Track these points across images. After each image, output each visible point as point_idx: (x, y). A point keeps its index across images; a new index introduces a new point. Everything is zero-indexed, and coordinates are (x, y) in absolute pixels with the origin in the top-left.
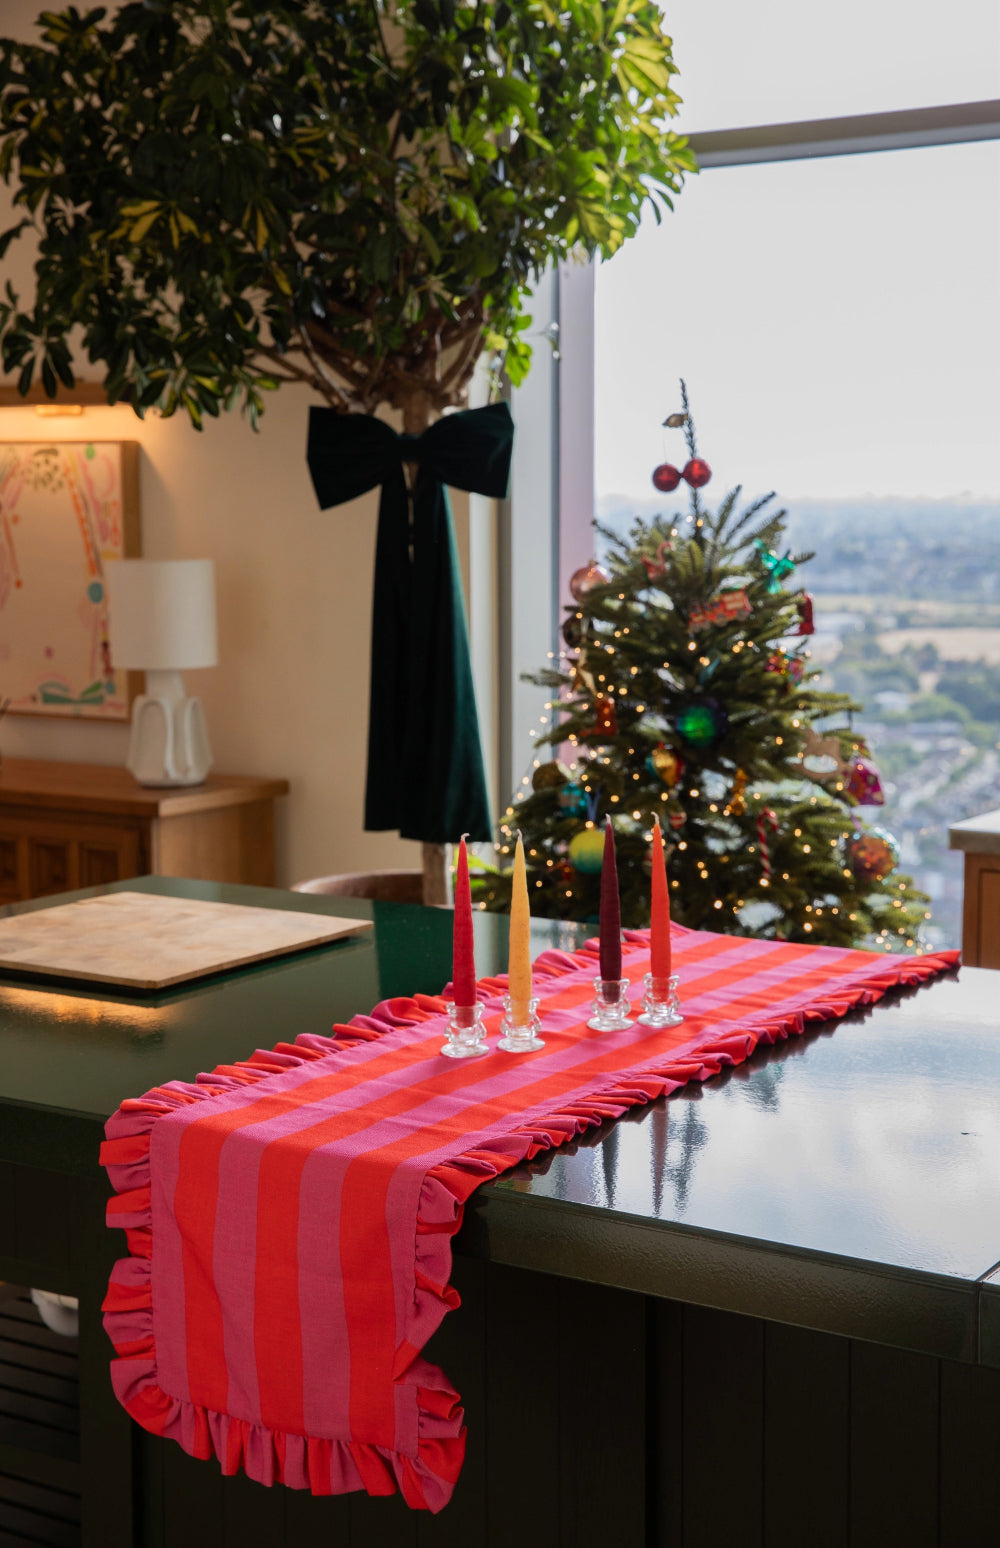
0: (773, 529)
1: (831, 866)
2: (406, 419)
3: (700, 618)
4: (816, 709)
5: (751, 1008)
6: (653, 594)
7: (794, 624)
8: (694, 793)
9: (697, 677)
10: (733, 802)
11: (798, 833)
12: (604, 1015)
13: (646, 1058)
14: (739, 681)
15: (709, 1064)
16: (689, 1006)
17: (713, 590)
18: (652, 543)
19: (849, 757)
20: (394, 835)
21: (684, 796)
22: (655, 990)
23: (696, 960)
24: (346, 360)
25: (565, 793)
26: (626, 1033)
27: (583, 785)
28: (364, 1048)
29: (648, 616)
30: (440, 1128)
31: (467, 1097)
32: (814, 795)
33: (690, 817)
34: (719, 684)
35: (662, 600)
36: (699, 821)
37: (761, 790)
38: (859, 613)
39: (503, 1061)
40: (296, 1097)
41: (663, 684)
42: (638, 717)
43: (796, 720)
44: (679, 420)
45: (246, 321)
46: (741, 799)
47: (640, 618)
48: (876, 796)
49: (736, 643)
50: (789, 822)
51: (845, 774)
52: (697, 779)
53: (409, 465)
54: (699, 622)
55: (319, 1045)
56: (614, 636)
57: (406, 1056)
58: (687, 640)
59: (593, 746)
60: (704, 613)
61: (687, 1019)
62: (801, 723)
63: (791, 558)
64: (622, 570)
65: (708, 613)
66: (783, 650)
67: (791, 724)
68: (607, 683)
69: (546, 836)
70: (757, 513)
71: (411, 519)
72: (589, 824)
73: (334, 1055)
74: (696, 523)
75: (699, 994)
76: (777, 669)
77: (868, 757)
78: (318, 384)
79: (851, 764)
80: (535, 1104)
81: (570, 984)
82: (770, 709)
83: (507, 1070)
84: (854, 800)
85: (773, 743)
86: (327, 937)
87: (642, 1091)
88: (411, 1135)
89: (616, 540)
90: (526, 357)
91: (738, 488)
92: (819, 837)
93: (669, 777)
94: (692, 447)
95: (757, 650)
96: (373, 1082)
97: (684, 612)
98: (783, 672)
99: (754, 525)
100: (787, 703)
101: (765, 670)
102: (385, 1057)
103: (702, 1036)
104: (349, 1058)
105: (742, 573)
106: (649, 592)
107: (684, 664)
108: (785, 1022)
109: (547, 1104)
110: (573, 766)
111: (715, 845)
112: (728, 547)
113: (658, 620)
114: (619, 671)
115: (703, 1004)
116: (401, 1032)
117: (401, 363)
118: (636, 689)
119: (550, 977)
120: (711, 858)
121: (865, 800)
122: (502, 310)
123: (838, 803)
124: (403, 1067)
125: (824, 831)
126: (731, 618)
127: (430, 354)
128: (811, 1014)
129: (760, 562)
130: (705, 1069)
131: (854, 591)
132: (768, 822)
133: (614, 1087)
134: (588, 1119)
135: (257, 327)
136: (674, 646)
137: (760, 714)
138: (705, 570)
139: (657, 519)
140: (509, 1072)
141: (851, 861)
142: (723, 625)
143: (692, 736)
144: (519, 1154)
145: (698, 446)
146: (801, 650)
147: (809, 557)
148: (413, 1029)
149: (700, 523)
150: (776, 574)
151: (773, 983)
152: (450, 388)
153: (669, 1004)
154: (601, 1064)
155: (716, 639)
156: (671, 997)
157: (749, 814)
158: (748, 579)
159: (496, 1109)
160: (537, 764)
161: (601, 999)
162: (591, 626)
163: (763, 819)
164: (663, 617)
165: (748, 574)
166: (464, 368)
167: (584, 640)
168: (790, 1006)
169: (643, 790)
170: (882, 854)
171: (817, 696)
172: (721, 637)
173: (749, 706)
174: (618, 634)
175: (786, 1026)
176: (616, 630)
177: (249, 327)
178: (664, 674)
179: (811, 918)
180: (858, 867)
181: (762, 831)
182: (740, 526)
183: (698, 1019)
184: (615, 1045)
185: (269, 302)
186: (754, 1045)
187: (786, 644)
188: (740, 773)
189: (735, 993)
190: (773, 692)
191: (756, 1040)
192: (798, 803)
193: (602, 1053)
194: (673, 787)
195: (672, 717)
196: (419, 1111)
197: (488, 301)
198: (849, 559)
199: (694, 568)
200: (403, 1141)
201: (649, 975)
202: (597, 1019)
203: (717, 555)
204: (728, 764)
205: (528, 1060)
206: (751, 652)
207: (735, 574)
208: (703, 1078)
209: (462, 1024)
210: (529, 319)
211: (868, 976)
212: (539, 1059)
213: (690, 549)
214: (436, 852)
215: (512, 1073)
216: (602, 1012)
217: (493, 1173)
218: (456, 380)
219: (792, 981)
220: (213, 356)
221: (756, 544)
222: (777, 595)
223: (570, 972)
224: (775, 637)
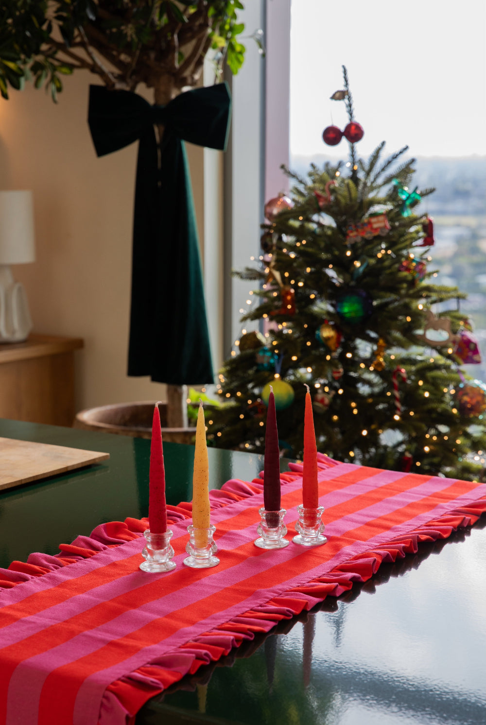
0: (406, 171)
1: (443, 406)
2: (157, 95)
3: (355, 233)
4: (434, 296)
5: (380, 530)
6: (322, 217)
7: (420, 238)
8: (349, 355)
9: (352, 274)
10: (375, 362)
11: (421, 383)
12: (268, 537)
13: (296, 574)
14: (381, 278)
15: (342, 582)
16: (332, 527)
17: (364, 215)
18: (322, 181)
19: (457, 330)
20: (147, 379)
21: (342, 356)
22: (306, 518)
23: (341, 487)
24: (115, 53)
25: (261, 354)
26: (283, 552)
27: (273, 348)
28: (81, 564)
29: (318, 231)
30: (125, 642)
31: (152, 611)
32: (431, 356)
33: (346, 371)
34: (367, 280)
35: (327, 220)
36: (353, 374)
37: (395, 353)
38: (468, 227)
39: (187, 576)
40: (19, 610)
41: (329, 279)
42: (312, 302)
43: (420, 305)
44: (341, 95)
45: (41, 24)
46: (381, 360)
47: (313, 233)
48: (476, 358)
49: (380, 251)
50: (415, 375)
51: (454, 342)
52: (352, 345)
53: (158, 127)
54: (354, 236)
55: (45, 563)
56: (296, 246)
57: (112, 571)
58: (346, 248)
59: (280, 322)
60: (357, 231)
61: (330, 539)
62: (424, 307)
63: (418, 192)
64: (301, 200)
65: (360, 230)
66: (412, 256)
67: (417, 307)
68: (290, 278)
69: (250, 382)
70: (395, 161)
71: (159, 165)
72: (277, 376)
73: (56, 571)
74: (353, 167)
75: (341, 517)
76: (408, 269)
77: (471, 331)
78: (94, 69)
79: (459, 336)
80: (204, 618)
81: (246, 507)
82: (402, 297)
83: (187, 585)
84: (460, 360)
85: (404, 321)
86: (73, 466)
87: (288, 608)
88: (102, 649)
89: (297, 179)
90: (241, 53)
91: (383, 144)
92: (435, 385)
93: (332, 344)
94: (351, 114)
95: (394, 256)
96: (81, 595)
97: (344, 229)
98: (412, 272)
99: (393, 169)
100: (414, 293)
101: (399, 270)
102: (96, 572)
103: (340, 555)
104: (67, 574)
105: (384, 202)
106: (319, 215)
107: (343, 266)
108: (403, 545)
109: (214, 618)
110: (267, 335)
111: (364, 390)
112: (374, 185)
113: (325, 235)
114: (299, 270)
115: (344, 525)
116: (112, 549)
117: (152, 55)
118: (309, 283)
119: (232, 501)
120: (359, 399)
121: (468, 360)
122: (220, 18)
123: (449, 362)
124: (108, 581)
125: (439, 382)
126: (376, 234)
127: (171, 49)
128: (424, 537)
129: (397, 195)
130: (339, 587)
131: (464, 213)
132: (399, 376)
133: (268, 602)
134: (243, 636)
135: (50, 28)
136: (337, 253)
137: (395, 300)
138: (359, 201)
139: (327, 164)
140: (189, 587)
141: (457, 403)
142: (371, 238)
143: (348, 315)
144: (183, 670)
145: (354, 113)
146: (425, 256)
147: (432, 191)
148: (121, 547)
149: (356, 167)
150: (408, 203)
151: (397, 507)
152: (187, 73)
153: (316, 529)
154: (260, 580)
155: (364, 249)
156: (318, 522)
157: (387, 369)
158: (389, 207)
159: (173, 623)
160: (244, 332)
161: (264, 524)
162: (280, 239)
163: (397, 373)
164: (329, 232)
165: (388, 203)
166: (196, 59)
167: (274, 248)
168: (408, 528)
169: (314, 352)
170: (479, 398)
171: (436, 288)
172: (369, 247)
173: (388, 294)
174: (298, 244)
175: (404, 547)
176: (297, 241)
177: (45, 27)
178: (331, 272)
179: (429, 442)
180: (462, 408)
181: (396, 382)
182: (383, 169)
183: (338, 539)
184: (273, 562)
185: (58, 10)
186: (379, 565)
187: (415, 253)
188: (381, 342)
189: (368, 516)
190: (405, 285)
191: (380, 561)
192: (421, 361)
193: (263, 570)
194: (335, 351)
195: (334, 302)
196: (112, 625)
197: (211, 12)
198: (460, 193)
199: (351, 199)
200: (95, 654)
201: (302, 506)
202: (262, 539)
203: (366, 189)
204: (373, 335)
205: (205, 576)
206: (390, 257)
207: (379, 203)
208: (338, 595)
209: (155, 547)
210: (242, 26)
211: (467, 503)
212: (214, 575)
213: (348, 185)
214: (176, 391)
215: (191, 587)
216: (265, 535)
217: (160, 688)
218: (191, 67)
219: (411, 506)
220: (17, 47)
221: (394, 182)
222: (409, 217)
223: (247, 497)
224: (406, 247)
